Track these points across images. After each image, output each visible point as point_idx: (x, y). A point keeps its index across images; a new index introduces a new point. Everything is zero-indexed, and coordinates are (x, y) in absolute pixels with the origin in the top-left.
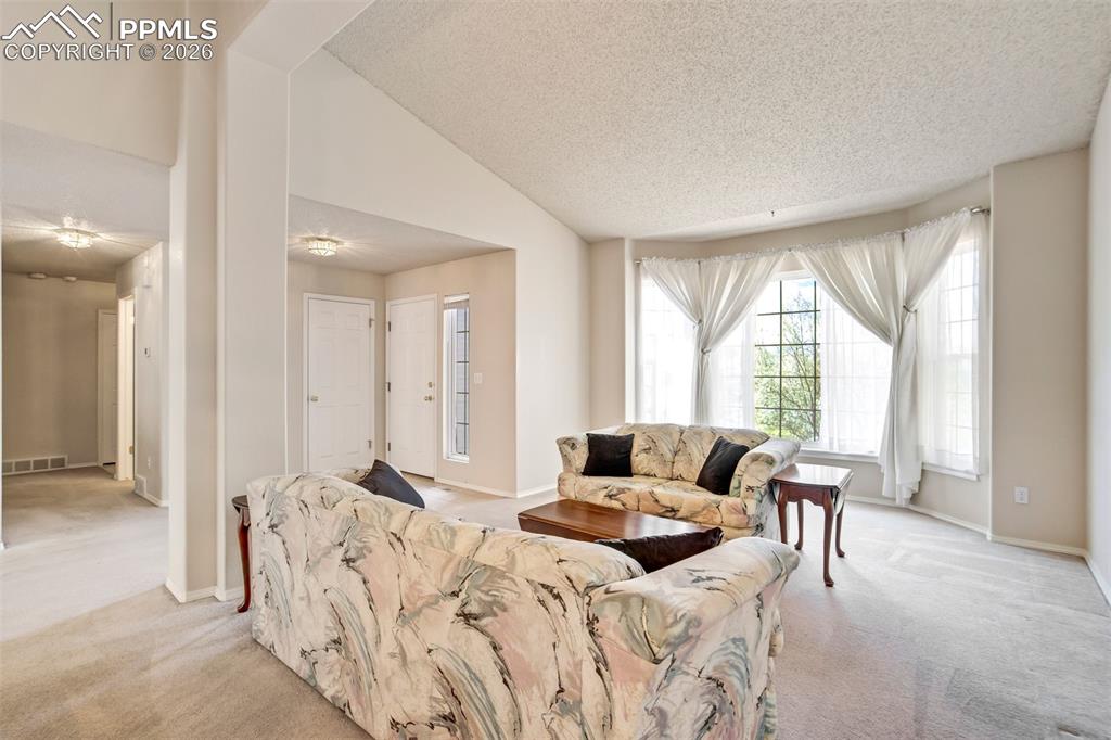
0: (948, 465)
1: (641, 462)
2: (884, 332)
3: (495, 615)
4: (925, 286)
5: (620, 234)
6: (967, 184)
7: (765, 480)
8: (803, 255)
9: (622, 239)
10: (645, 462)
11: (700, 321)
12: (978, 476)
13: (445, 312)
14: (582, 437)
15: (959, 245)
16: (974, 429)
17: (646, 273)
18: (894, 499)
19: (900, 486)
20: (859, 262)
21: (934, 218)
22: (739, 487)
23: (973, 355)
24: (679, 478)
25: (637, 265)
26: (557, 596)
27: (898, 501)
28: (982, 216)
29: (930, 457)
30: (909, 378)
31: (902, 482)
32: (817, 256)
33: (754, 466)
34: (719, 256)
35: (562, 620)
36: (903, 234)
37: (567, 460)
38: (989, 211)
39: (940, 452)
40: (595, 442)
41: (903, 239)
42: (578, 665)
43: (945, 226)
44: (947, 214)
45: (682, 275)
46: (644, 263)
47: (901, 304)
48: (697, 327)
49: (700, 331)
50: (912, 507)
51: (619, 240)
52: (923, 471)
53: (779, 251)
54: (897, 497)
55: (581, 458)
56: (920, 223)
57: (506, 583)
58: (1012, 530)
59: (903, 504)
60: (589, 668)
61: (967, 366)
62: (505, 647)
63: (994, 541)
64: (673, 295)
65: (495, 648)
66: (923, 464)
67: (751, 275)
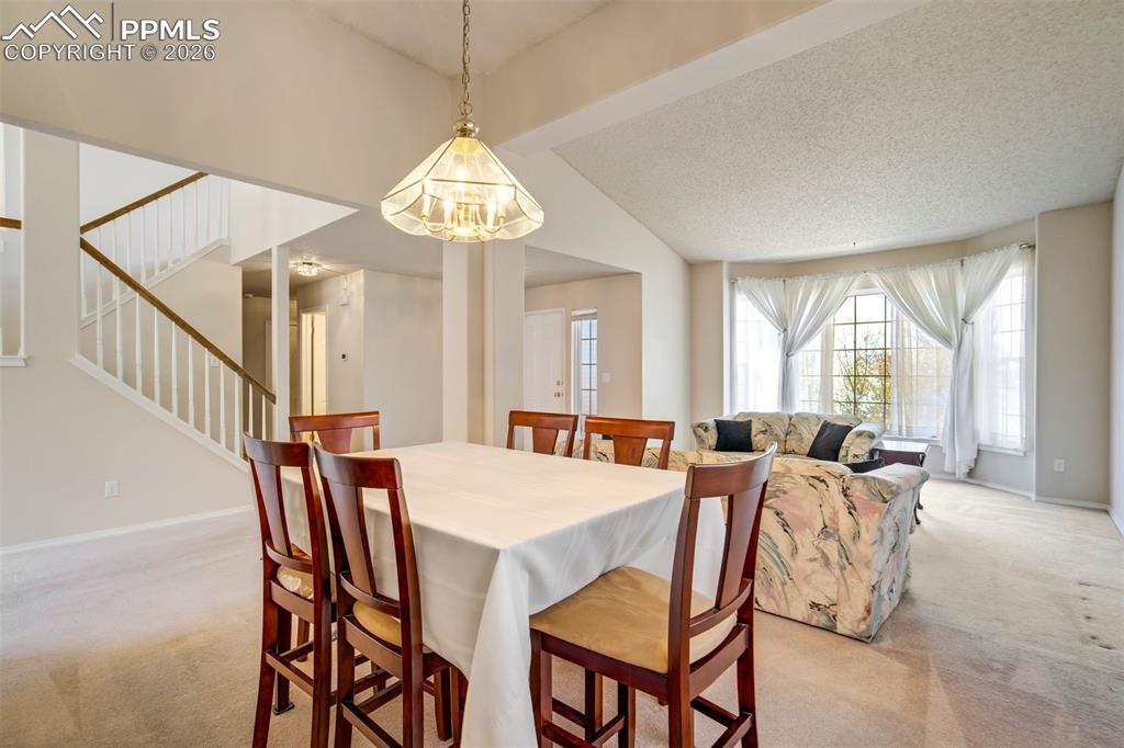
0: (1000, 445)
1: (760, 441)
2: (945, 339)
3: (778, 497)
4: (981, 303)
5: (720, 258)
6: (1017, 225)
7: (868, 450)
8: (877, 276)
9: (721, 262)
10: (764, 441)
11: (785, 330)
12: (1025, 453)
13: (573, 323)
14: (710, 422)
15: (1010, 272)
16: (1021, 416)
17: (740, 289)
18: (954, 474)
19: (959, 462)
20: (925, 283)
21: (989, 250)
22: (847, 455)
23: (1021, 359)
24: (793, 452)
25: (732, 283)
26: (823, 481)
27: (957, 476)
28: (1029, 250)
29: (984, 439)
30: (967, 376)
31: (962, 459)
32: (889, 278)
33: (859, 440)
34: (802, 275)
35: (826, 492)
36: (962, 261)
37: (700, 440)
38: (1034, 246)
39: (993, 435)
40: (721, 426)
41: (962, 265)
42: (836, 513)
43: (998, 258)
44: (1000, 247)
45: (770, 293)
46: (740, 282)
47: (960, 317)
48: (782, 335)
49: (785, 338)
50: (967, 480)
51: (718, 263)
52: (979, 451)
53: (856, 273)
54: (957, 472)
55: (712, 438)
56: (978, 252)
57: (786, 479)
58: (1052, 492)
59: (962, 477)
60: (843, 513)
61: (1015, 367)
62: (786, 513)
63: (1037, 501)
64: (762, 308)
65: (778, 514)
66: (979, 445)
67: (830, 293)
